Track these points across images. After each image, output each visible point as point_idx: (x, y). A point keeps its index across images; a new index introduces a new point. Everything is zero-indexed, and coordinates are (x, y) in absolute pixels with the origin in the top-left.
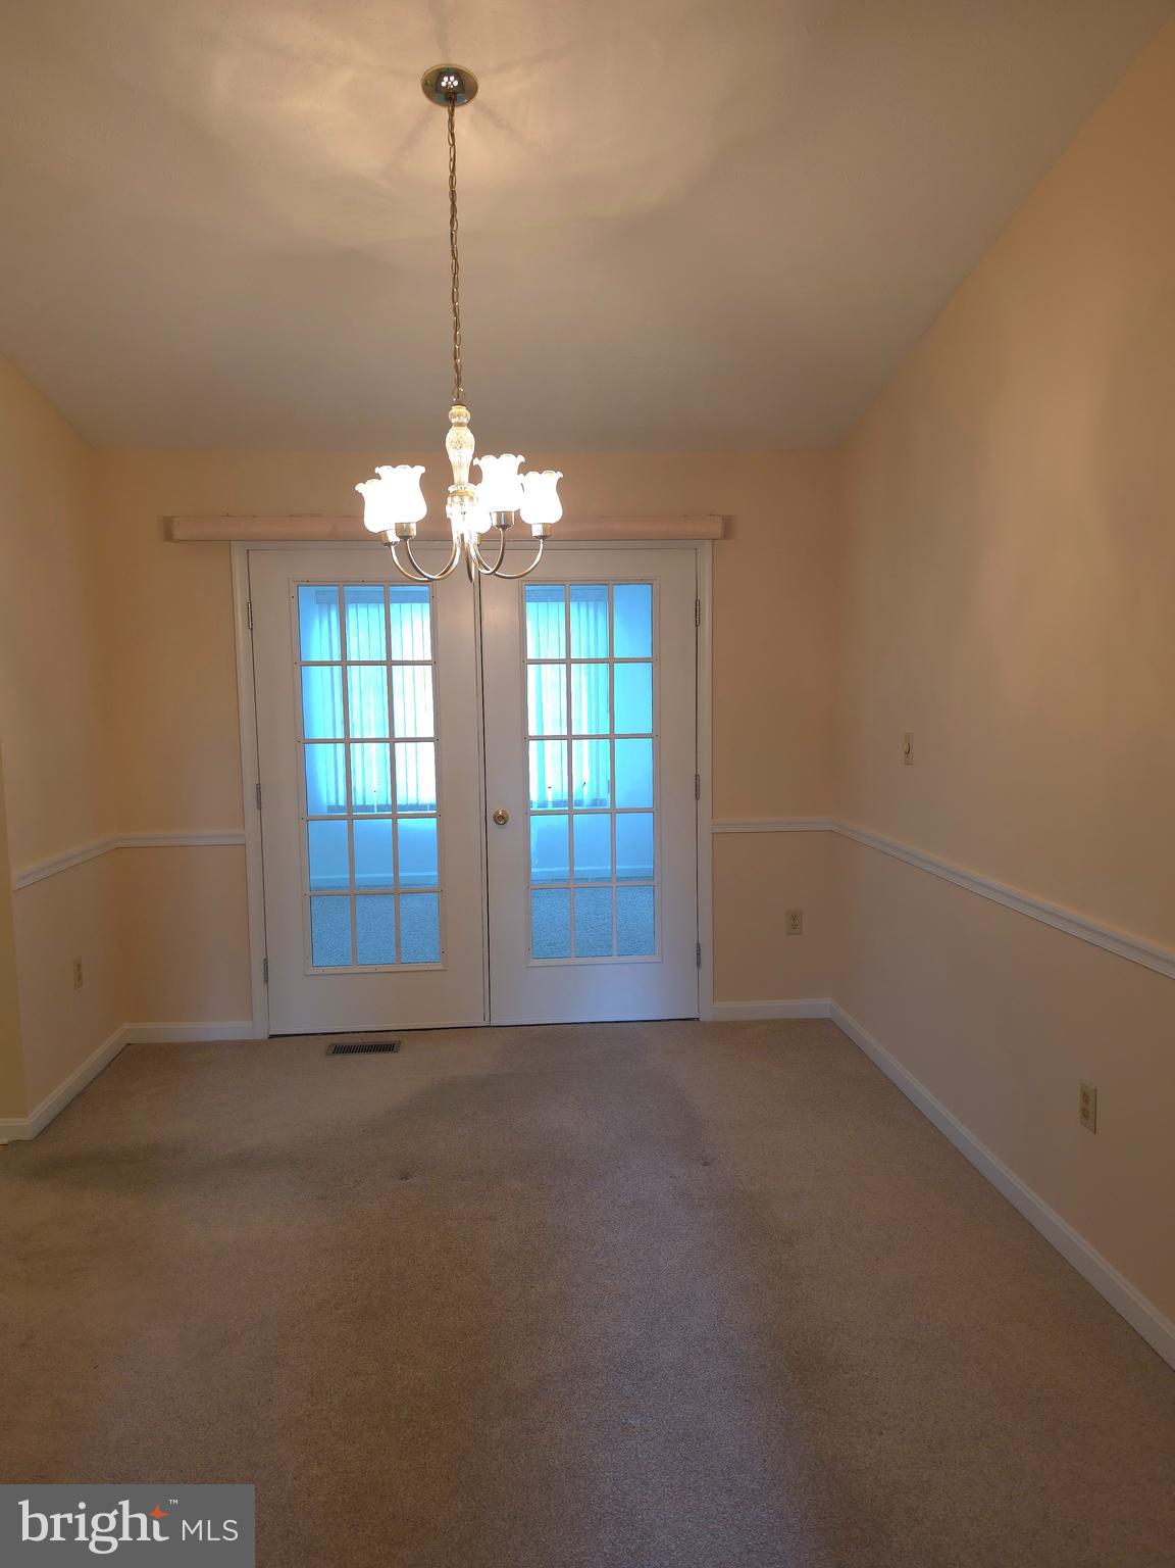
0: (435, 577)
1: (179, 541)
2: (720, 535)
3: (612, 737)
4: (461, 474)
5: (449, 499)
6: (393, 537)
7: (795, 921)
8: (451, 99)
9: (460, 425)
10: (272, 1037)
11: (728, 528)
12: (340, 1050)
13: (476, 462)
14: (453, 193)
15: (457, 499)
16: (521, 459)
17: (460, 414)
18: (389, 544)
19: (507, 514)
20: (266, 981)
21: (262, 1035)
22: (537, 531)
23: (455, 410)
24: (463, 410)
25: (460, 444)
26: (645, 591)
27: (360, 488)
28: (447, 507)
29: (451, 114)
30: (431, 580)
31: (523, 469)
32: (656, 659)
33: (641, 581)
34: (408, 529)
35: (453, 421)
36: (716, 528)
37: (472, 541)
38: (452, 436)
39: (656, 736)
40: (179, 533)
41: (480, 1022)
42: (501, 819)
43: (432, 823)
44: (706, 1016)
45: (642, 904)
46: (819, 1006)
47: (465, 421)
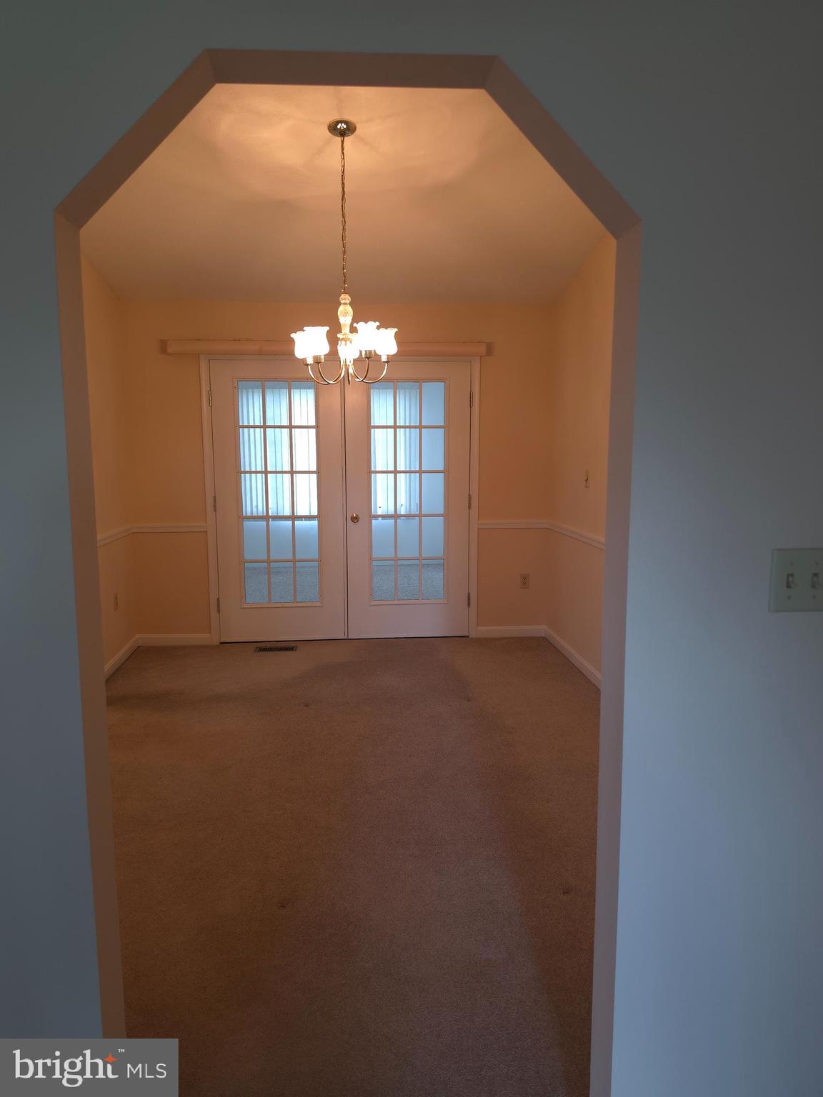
0: (331, 382)
1: (171, 354)
2: (484, 354)
3: (420, 472)
4: (346, 330)
5: (339, 342)
6: (310, 361)
7: (525, 581)
8: (343, 134)
9: (345, 304)
10: (222, 643)
11: (489, 351)
12: (261, 650)
13: (355, 325)
14: (343, 183)
15: (343, 342)
16: (378, 324)
17: (345, 298)
18: (308, 365)
19: (370, 352)
20: (219, 611)
21: (216, 642)
22: (384, 359)
23: (343, 296)
24: (347, 296)
25: (345, 314)
26: (440, 386)
27: (293, 335)
28: (338, 346)
29: (343, 142)
30: (329, 383)
31: (378, 328)
32: (448, 427)
33: (439, 380)
34: (320, 359)
35: (342, 302)
36: (483, 349)
37: (350, 363)
38: (341, 309)
39: (446, 472)
40: (170, 350)
41: (342, 636)
42: (355, 519)
43: (315, 523)
44: (473, 635)
45: (435, 580)
46: (540, 629)
47: (348, 302)
